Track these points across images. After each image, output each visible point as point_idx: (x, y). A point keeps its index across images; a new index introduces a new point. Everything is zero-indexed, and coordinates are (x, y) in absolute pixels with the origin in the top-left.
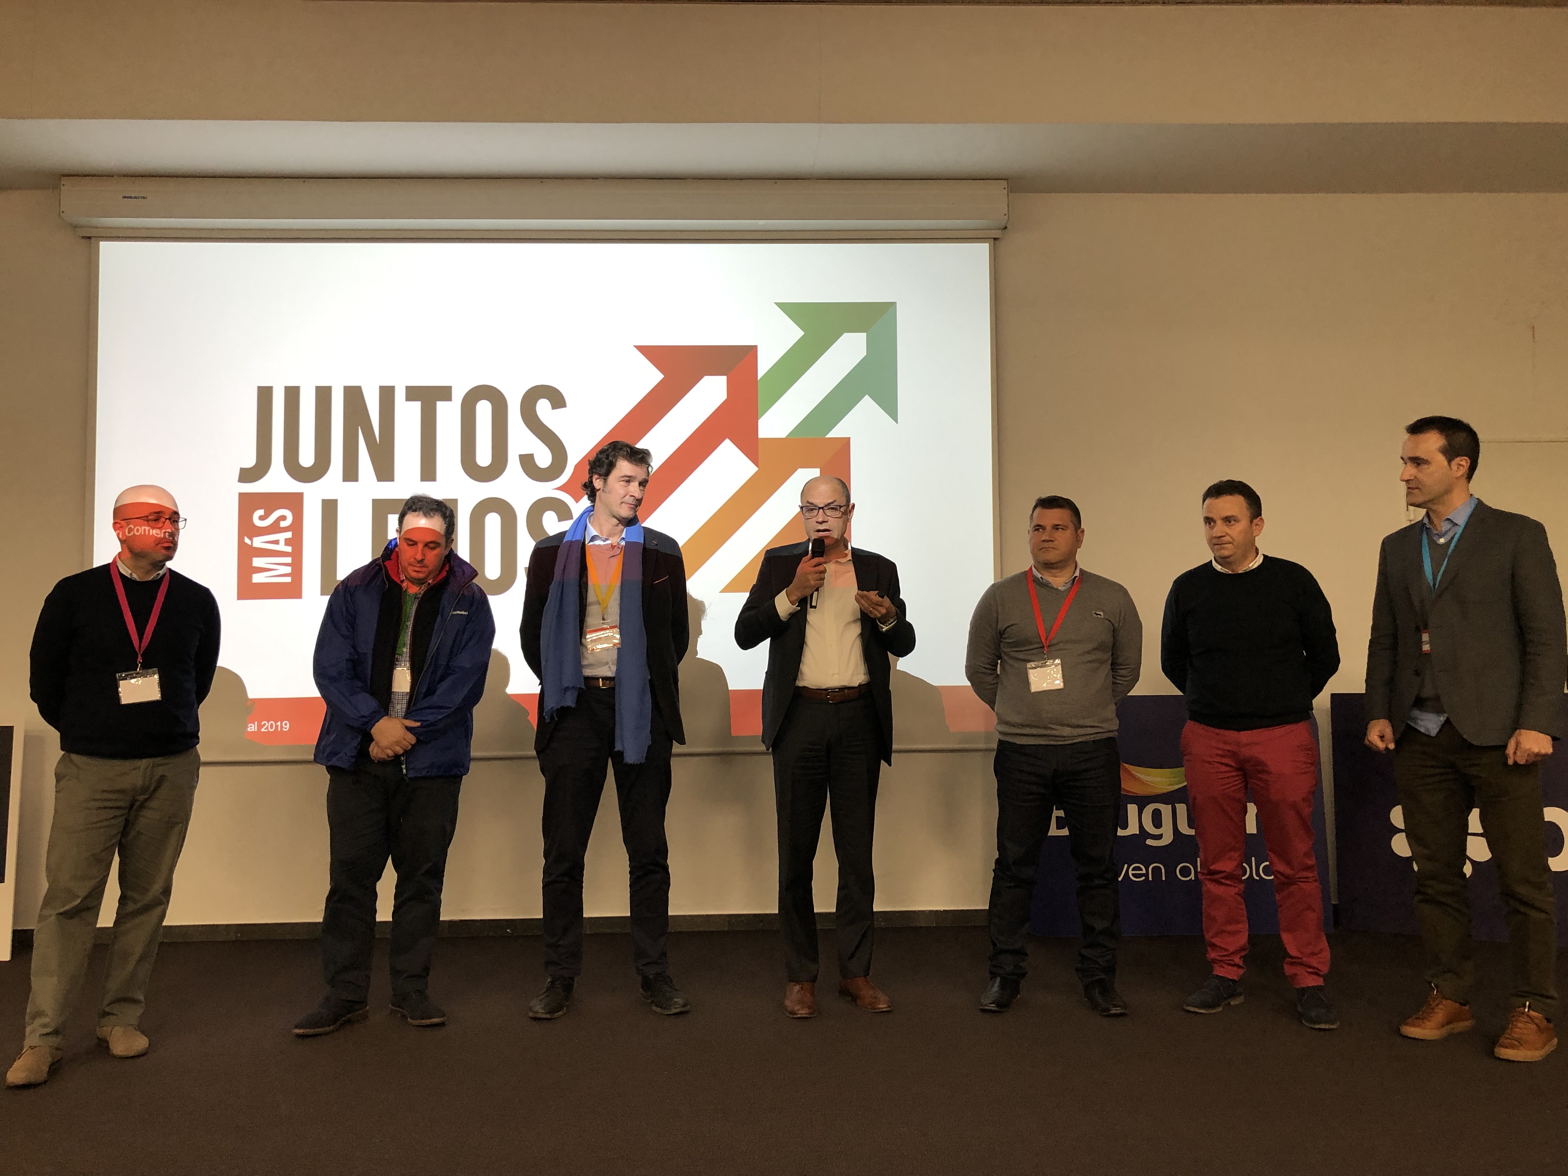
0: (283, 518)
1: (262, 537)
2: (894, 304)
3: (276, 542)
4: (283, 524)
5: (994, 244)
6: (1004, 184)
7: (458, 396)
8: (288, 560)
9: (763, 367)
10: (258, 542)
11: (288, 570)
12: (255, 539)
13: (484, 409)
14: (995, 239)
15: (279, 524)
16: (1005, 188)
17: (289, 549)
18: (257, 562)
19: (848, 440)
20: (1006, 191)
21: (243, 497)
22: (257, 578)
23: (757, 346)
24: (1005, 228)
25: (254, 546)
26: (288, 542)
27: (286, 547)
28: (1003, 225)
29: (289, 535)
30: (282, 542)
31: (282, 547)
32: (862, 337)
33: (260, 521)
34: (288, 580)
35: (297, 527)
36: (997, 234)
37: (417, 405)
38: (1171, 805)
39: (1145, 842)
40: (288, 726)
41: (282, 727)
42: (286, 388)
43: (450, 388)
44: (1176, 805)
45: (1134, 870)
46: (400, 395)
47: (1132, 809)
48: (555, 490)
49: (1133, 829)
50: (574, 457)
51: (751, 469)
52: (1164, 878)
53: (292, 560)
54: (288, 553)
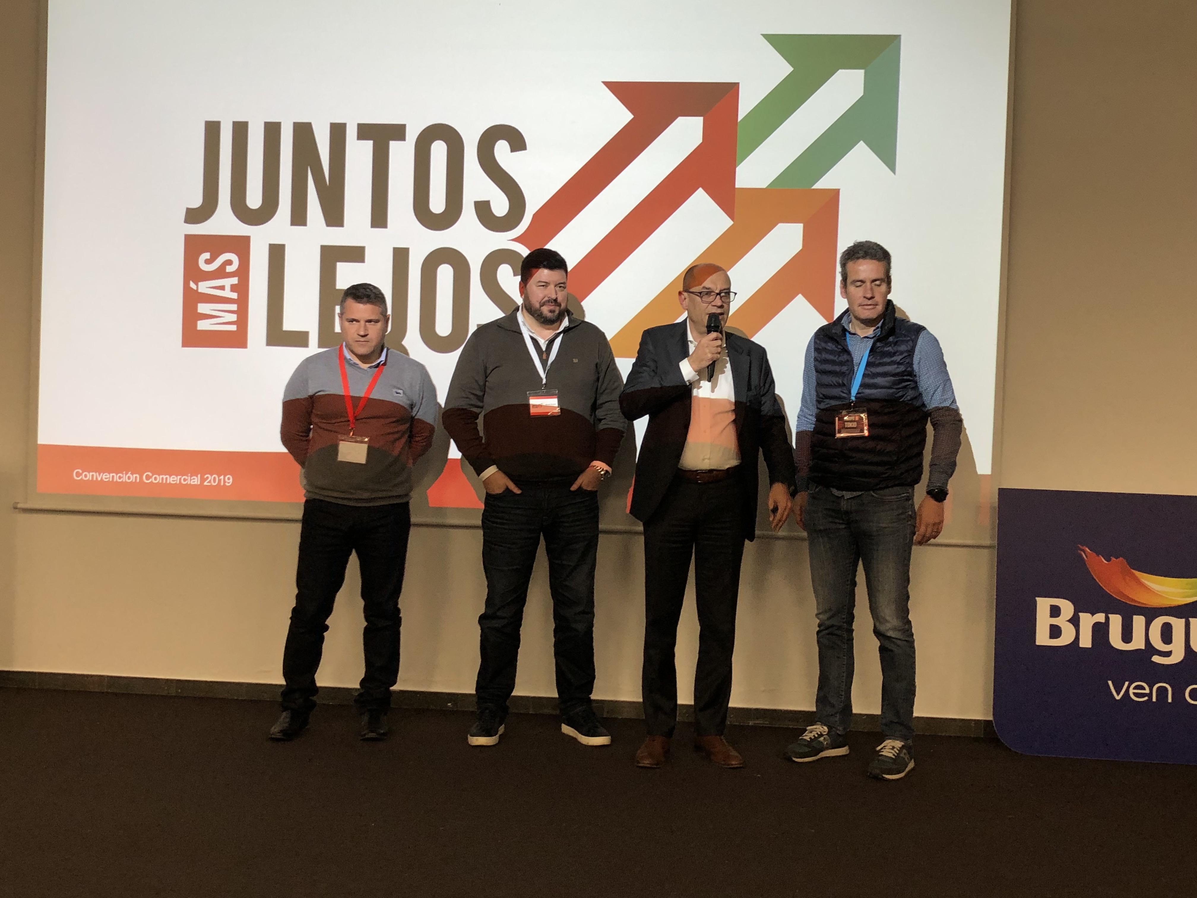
0: (229, 262)
1: (207, 282)
2: (896, 38)
3: (222, 288)
4: (229, 269)
7: (412, 134)
8: (234, 307)
9: (745, 107)
10: (204, 287)
11: (233, 317)
12: (200, 284)
13: (439, 150)
15: (225, 269)
17: (234, 296)
18: (203, 308)
19: (837, 192)
21: (189, 239)
22: (203, 325)
23: (738, 84)
25: (200, 291)
26: (233, 288)
27: (232, 293)
29: (235, 280)
30: (228, 288)
31: (228, 293)
32: (860, 74)
33: (206, 265)
34: (233, 328)
35: (243, 272)
37: (368, 145)
38: (1184, 620)
39: (1151, 658)
40: (231, 480)
41: (225, 482)
42: (235, 123)
43: (404, 126)
44: (1190, 619)
45: (1135, 688)
46: (351, 133)
47: (1139, 621)
48: (511, 242)
49: (1138, 643)
50: (533, 206)
51: (727, 223)
52: (1170, 700)
53: (238, 307)
54: (234, 299)
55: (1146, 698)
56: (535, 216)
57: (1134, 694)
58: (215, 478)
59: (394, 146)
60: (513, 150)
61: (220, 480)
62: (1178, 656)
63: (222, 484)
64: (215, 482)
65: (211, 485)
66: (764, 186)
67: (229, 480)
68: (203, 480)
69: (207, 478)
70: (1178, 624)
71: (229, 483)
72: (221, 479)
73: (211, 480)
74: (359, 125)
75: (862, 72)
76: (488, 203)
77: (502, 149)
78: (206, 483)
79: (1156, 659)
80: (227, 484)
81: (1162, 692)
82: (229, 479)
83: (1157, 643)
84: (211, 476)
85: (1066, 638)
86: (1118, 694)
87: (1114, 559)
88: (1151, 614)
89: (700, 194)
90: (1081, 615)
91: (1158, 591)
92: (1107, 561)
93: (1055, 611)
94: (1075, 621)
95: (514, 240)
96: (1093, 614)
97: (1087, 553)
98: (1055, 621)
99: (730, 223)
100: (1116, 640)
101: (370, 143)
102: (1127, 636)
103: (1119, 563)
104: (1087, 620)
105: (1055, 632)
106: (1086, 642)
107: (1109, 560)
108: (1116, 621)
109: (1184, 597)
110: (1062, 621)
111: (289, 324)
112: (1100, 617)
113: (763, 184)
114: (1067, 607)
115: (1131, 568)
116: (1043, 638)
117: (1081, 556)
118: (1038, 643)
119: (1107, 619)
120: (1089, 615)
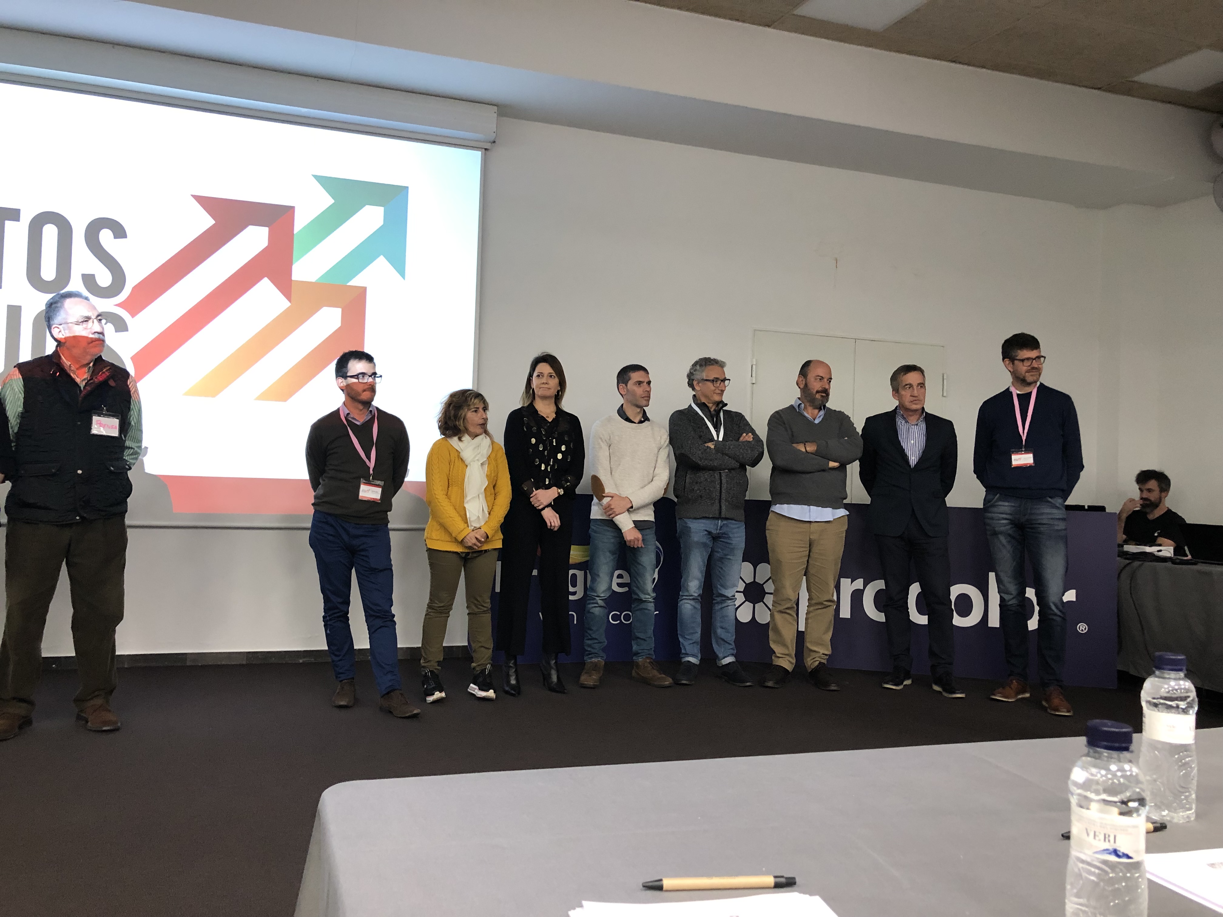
2: (405, 188)
5: (485, 154)
6: (496, 108)
7: (26, 218)
9: (299, 224)
13: (50, 233)
14: (486, 149)
16: (495, 112)
19: (365, 289)
20: (496, 115)
23: (294, 207)
24: (494, 142)
28: (492, 139)
32: (381, 210)
36: (487, 146)
43: (17, 212)
48: (113, 306)
50: (132, 281)
51: (285, 304)
56: (135, 288)
59: (9, 225)
60: (116, 237)
70: (580, 574)
75: (382, 208)
76: (93, 276)
77: (106, 237)
89: (266, 281)
95: (116, 305)
99: (290, 304)
113: (313, 279)
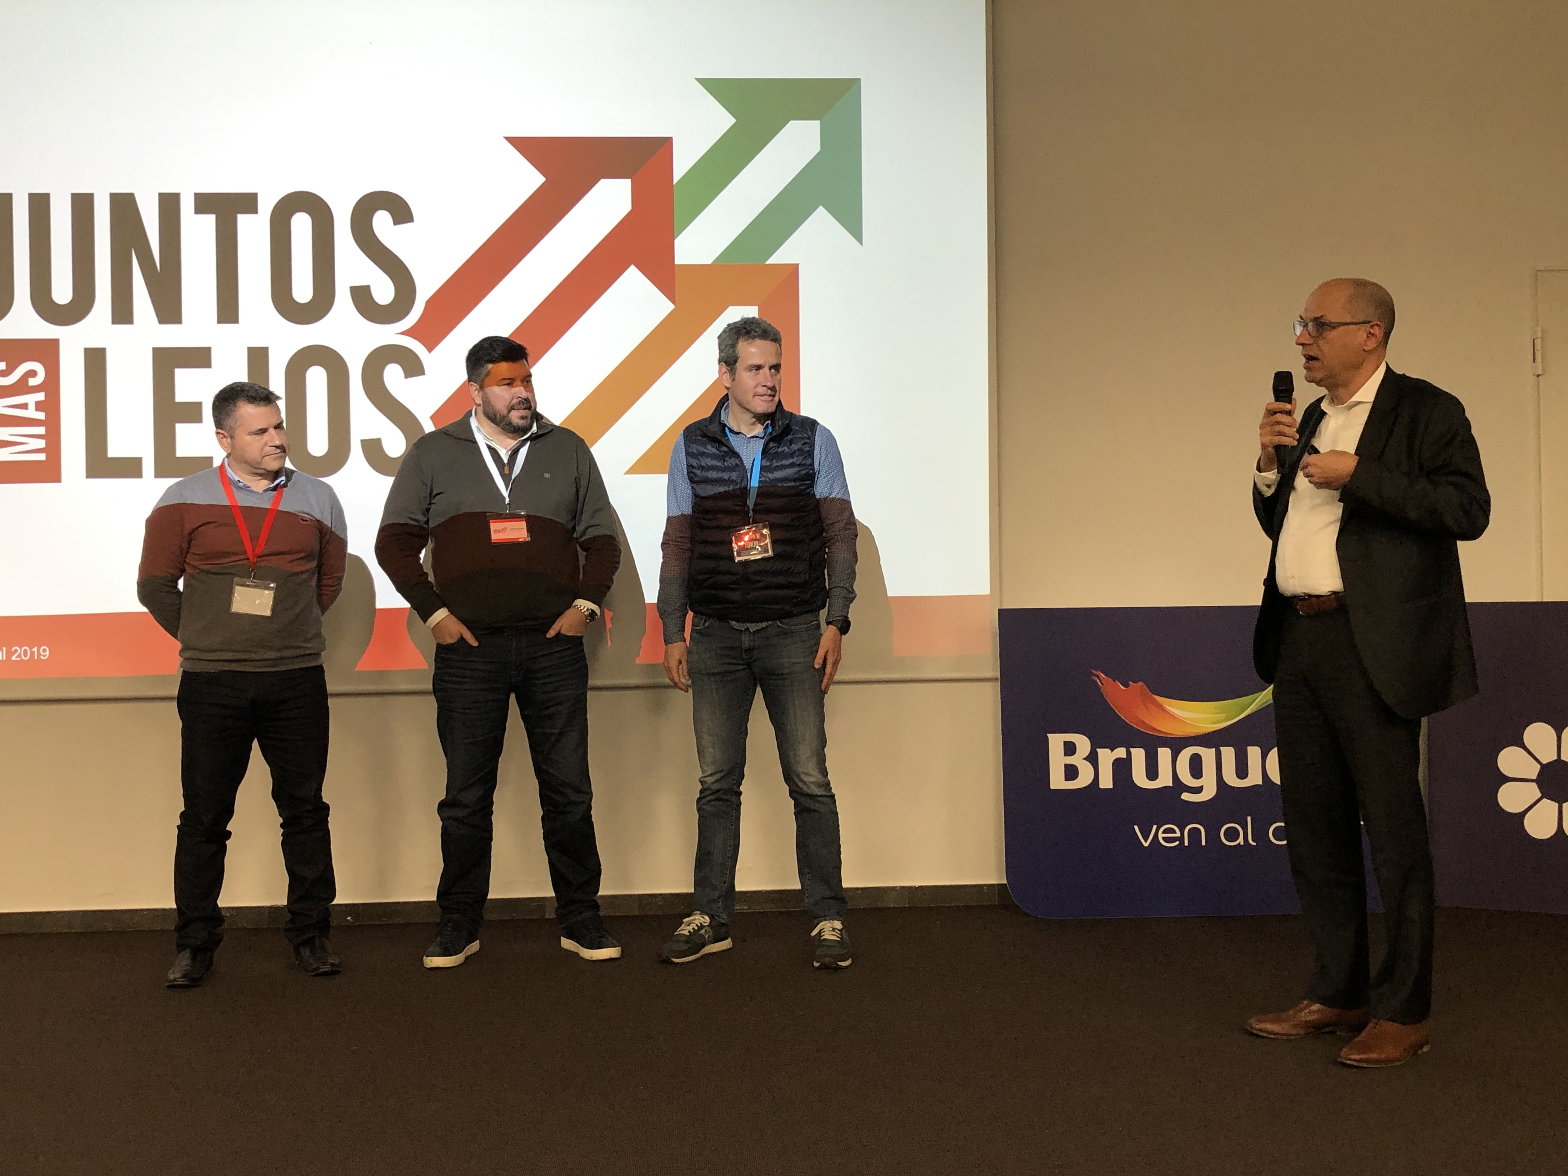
0: (33, 373)
1: (4, 400)
2: (856, 82)
3: (24, 406)
4: (33, 382)
7: (266, 206)
8: (41, 430)
9: (681, 167)
11: (41, 444)
13: (301, 225)
15: (27, 382)
17: (41, 416)
19: (796, 267)
26: (39, 406)
27: (38, 413)
29: (41, 396)
30: (32, 406)
31: (32, 413)
32: (815, 126)
34: (42, 457)
35: (52, 386)
37: (210, 220)
38: (1214, 749)
39: (1181, 796)
40: (47, 653)
41: (39, 654)
42: (31, 196)
43: (255, 196)
44: (1221, 748)
45: (1165, 832)
46: (187, 206)
47: (1164, 754)
48: (400, 335)
49: (1164, 780)
50: (425, 290)
51: (666, 306)
52: (1204, 843)
53: (46, 431)
54: (40, 420)
55: (1177, 843)
56: (431, 303)
57: (1165, 839)
58: (25, 651)
59: (243, 220)
60: (395, 223)
61: (32, 654)
62: (1209, 792)
63: (36, 658)
64: (25, 655)
65: (22, 660)
66: (709, 261)
67: (45, 653)
68: (9, 654)
69: (16, 651)
70: (1208, 755)
71: (44, 656)
72: (34, 652)
73: (20, 653)
74: (197, 195)
75: (817, 123)
76: (368, 287)
77: (382, 221)
78: (14, 658)
79: (1186, 796)
80: (42, 657)
81: (1195, 833)
82: (44, 651)
83: (1186, 778)
84: (21, 649)
85: (1084, 780)
86: (1146, 841)
87: (1132, 684)
88: (1177, 745)
89: (633, 274)
90: (1100, 751)
91: (1184, 718)
92: (1125, 687)
93: (1070, 749)
94: (1093, 759)
95: (403, 333)
96: (1112, 751)
97: (1102, 679)
98: (1070, 760)
99: (672, 307)
100: (1140, 778)
101: (212, 217)
102: (1152, 772)
103: (1138, 687)
104: (1107, 757)
105: (1071, 772)
106: (1106, 782)
107: (1126, 685)
108: (1139, 756)
109: (1211, 724)
110: (1078, 760)
111: (115, 450)
112: (1121, 752)
113: (708, 259)
114: (1083, 744)
115: (1153, 694)
116: (1057, 781)
117: (1096, 682)
118: (1053, 786)
119: (1129, 754)
120: (1108, 750)
